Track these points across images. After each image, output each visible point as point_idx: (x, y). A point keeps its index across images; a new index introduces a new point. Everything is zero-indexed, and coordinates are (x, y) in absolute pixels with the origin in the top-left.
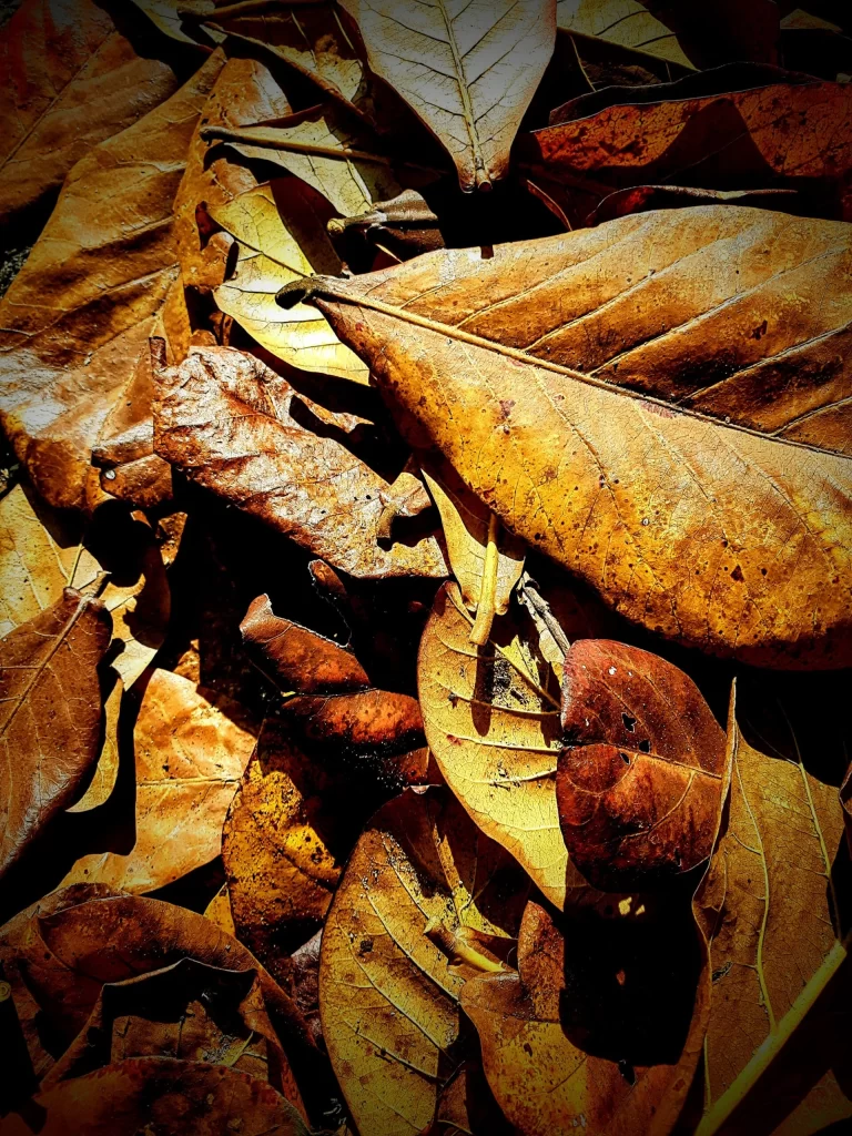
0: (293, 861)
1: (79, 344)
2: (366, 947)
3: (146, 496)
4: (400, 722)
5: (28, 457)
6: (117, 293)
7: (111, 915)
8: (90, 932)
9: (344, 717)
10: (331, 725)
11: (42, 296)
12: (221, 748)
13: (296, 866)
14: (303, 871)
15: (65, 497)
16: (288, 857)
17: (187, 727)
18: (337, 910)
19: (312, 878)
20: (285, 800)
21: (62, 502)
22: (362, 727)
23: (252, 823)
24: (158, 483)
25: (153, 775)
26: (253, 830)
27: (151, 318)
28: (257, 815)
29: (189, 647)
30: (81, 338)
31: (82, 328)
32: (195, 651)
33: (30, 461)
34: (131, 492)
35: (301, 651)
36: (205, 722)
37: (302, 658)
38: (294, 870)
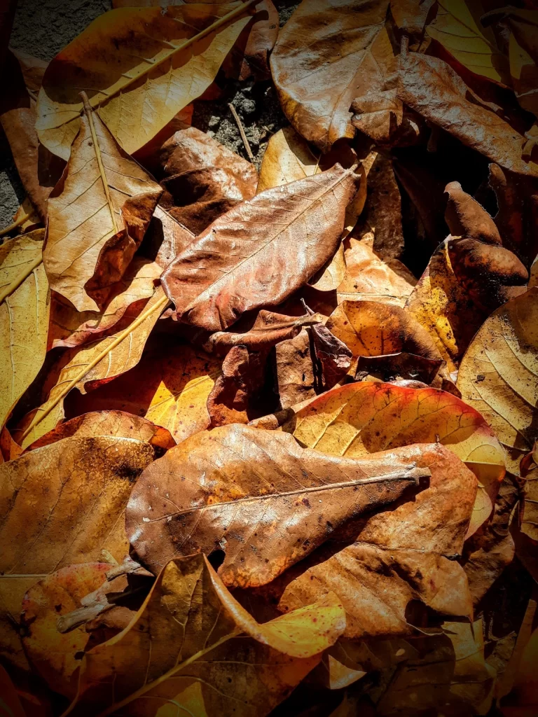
0: (438, 333)
1: (322, 58)
2: (480, 379)
3: (375, 132)
4: (514, 266)
5: (295, 112)
6: (346, 34)
7: (387, 311)
8: (374, 315)
9: (488, 256)
10: (481, 258)
11: (305, 30)
12: (388, 281)
13: (439, 337)
14: (441, 340)
15: (316, 135)
16: (436, 331)
17: (368, 268)
18: (468, 356)
19: (445, 346)
20: (441, 300)
21: (313, 137)
22: (495, 262)
23: (422, 308)
24: (382, 127)
25: (348, 289)
26: (422, 312)
27: (364, 51)
28: (425, 304)
29: (369, 230)
30: (323, 56)
31: (325, 50)
32: (373, 232)
33: (296, 114)
34: (369, 128)
35: (474, 213)
36: (379, 268)
37: (474, 217)
38: (438, 338)
